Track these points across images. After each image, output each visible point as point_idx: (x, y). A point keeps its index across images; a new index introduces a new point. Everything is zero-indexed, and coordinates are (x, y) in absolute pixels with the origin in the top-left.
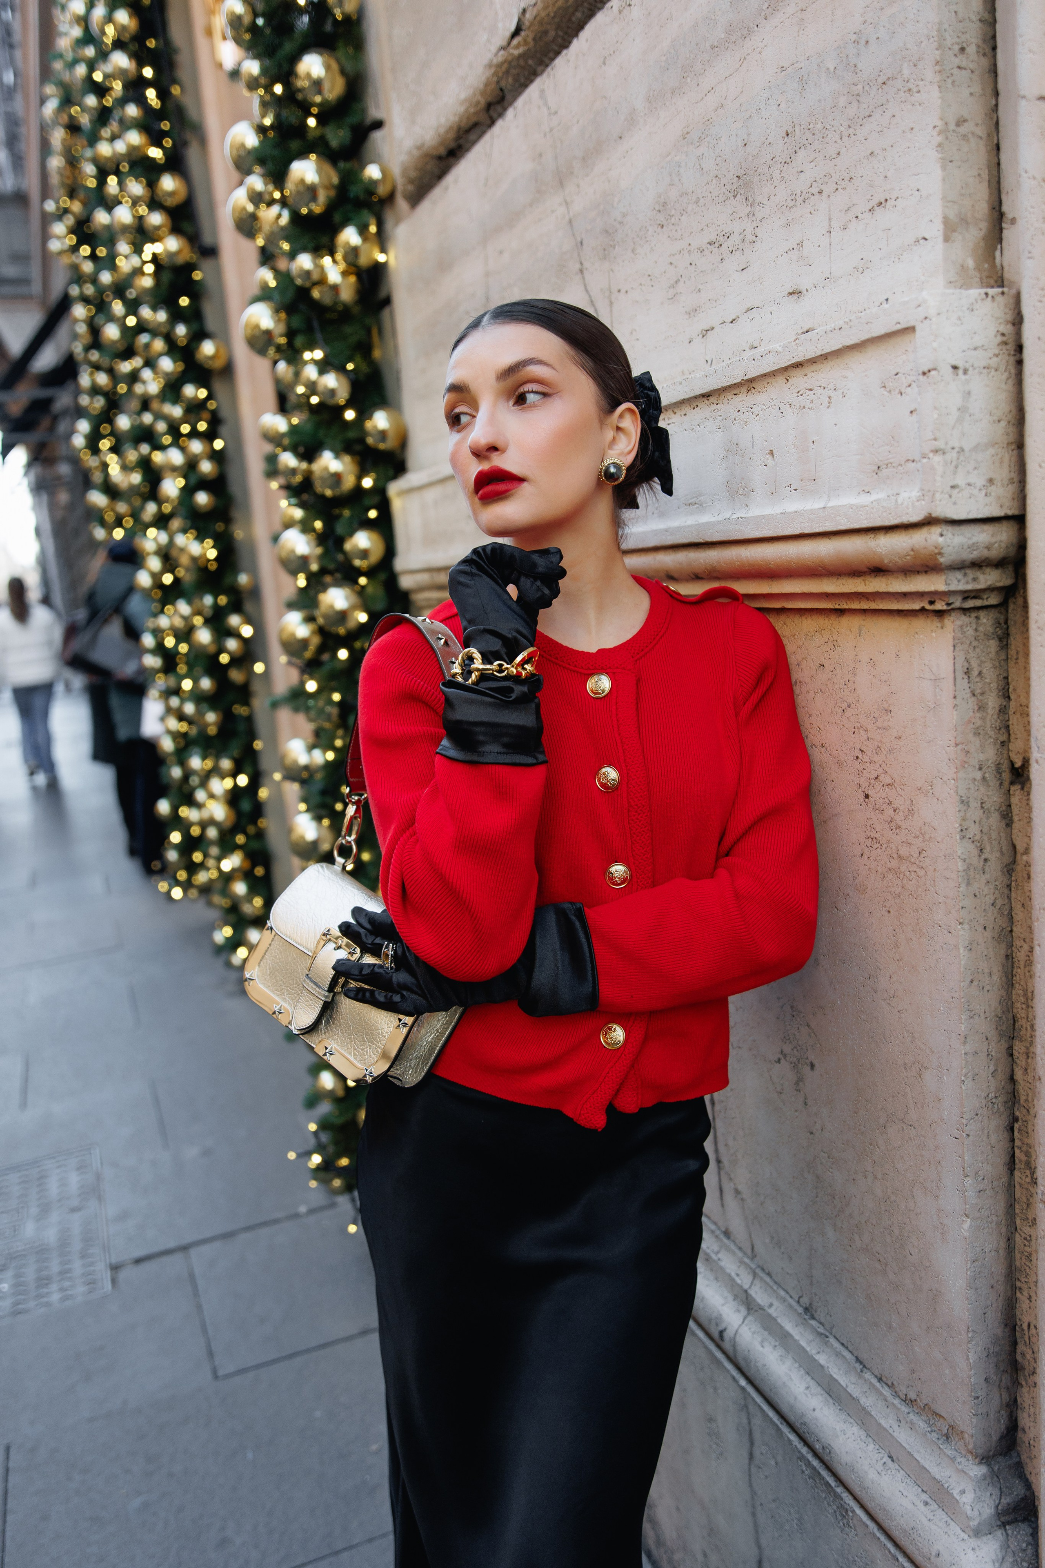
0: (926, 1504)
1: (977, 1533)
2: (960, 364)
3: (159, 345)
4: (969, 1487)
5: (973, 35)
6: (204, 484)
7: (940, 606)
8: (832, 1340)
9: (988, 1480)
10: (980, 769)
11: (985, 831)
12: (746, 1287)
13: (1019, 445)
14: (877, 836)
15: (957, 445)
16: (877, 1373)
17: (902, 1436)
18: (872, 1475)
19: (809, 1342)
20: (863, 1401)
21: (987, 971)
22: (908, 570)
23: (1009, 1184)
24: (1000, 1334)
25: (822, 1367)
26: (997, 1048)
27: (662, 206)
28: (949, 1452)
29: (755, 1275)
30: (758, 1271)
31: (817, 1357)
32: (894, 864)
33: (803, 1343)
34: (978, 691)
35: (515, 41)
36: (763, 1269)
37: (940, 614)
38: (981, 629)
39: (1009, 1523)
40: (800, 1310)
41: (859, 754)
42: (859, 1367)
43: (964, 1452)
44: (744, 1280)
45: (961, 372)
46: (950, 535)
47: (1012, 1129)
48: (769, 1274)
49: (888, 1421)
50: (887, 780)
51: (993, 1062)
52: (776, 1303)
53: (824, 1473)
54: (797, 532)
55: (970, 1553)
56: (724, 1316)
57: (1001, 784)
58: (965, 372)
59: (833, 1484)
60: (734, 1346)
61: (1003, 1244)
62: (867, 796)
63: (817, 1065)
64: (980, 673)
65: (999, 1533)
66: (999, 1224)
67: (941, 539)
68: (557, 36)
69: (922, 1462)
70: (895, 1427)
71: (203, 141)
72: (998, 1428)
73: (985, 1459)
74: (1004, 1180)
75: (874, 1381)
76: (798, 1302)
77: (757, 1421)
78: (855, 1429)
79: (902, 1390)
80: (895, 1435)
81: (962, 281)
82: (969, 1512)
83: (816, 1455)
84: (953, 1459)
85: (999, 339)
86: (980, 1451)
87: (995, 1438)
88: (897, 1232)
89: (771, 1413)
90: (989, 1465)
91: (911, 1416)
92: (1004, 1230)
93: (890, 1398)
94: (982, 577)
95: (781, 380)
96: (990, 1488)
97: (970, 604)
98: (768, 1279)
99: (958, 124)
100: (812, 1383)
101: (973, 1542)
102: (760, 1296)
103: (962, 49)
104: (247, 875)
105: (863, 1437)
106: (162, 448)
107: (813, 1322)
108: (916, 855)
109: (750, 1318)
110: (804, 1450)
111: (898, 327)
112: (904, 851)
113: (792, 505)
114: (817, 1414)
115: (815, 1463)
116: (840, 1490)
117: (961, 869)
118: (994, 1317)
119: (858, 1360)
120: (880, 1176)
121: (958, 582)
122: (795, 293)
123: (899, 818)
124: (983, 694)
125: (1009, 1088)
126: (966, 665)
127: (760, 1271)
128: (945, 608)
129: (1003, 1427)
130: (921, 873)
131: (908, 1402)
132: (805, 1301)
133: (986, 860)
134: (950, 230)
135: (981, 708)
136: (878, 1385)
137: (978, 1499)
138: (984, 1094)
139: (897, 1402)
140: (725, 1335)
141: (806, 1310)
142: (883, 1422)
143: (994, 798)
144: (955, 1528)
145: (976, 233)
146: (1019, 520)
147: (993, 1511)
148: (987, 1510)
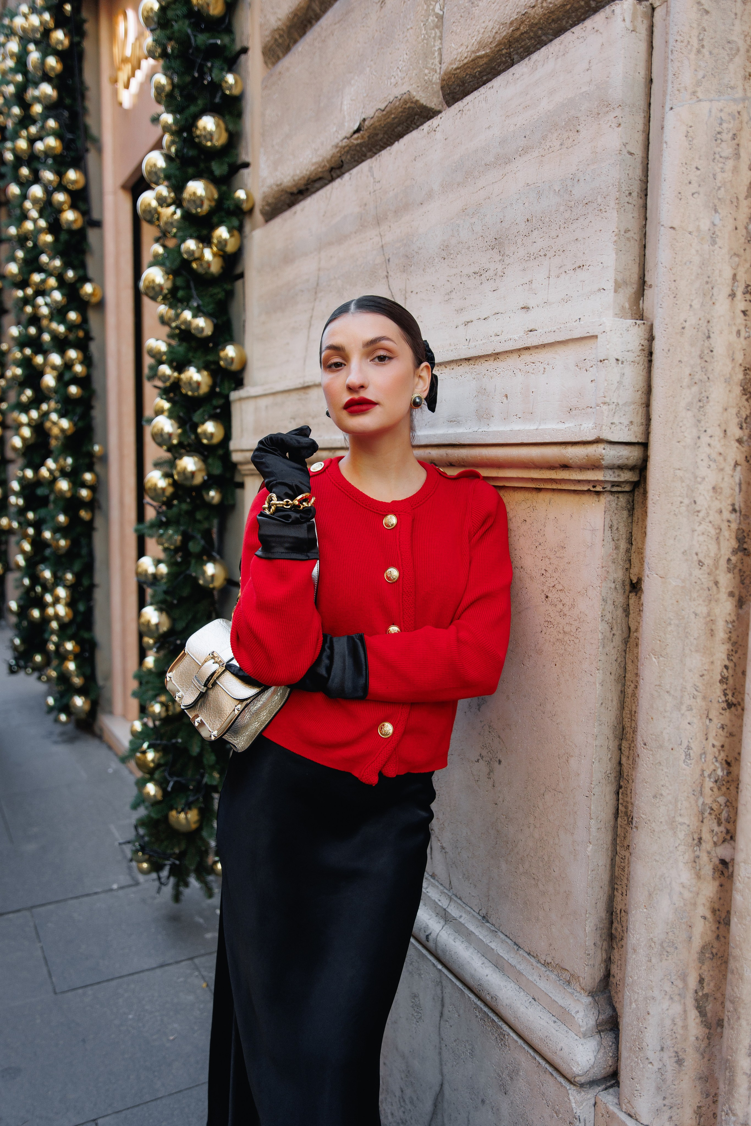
0: (555, 1022)
1: (585, 1036)
2: (620, 358)
3: (52, 282)
4: (580, 1008)
5: (636, 188)
6: (76, 380)
7: (599, 489)
8: (500, 934)
9: (592, 1005)
10: (614, 582)
11: (614, 617)
12: (445, 907)
13: (648, 405)
14: (551, 620)
15: (615, 401)
16: (527, 950)
17: (542, 984)
18: (522, 1009)
19: (485, 937)
20: (518, 967)
21: (610, 698)
22: (582, 468)
23: (614, 826)
24: (604, 917)
25: (493, 949)
26: (613, 744)
27: (446, 247)
28: (570, 990)
29: (451, 899)
30: (453, 897)
31: (490, 944)
32: (561, 636)
33: (481, 937)
34: (615, 538)
35: (356, 136)
36: (456, 896)
37: (598, 493)
38: (619, 504)
39: (603, 1031)
40: (480, 918)
41: (543, 572)
42: (516, 947)
43: (578, 990)
44: (444, 903)
45: (620, 362)
46: (608, 449)
47: (618, 793)
48: (460, 899)
49: (533, 977)
50: (560, 587)
51: (610, 753)
52: (464, 915)
53: (491, 1015)
54: (519, 442)
55: (580, 1047)
56: (430, 926)
57: (624, 592)
58: (622, 363)
59: (496, 1020)
60: (436, 943)
61: (609, 862)
62: (547, 597)
63: (503, 761)
64: (617, 528)
65: (597, 1037)
66: (607, 849)
67: (604, 451)
68: (384, 137)
69: (553, 998)
70: (538, 980)
71: (100, 151)
72: (599, 974)
73: (592, 994)
74: (612, 823)
75: (525, 955)
76: (479, 913)
77: (448, 990)
78: (512, 984)
79: (543, 958)
80: (538, 984)
81: (621, 314)
82: (581, 1023)
83: (486, 1004)
84: (572, 994)
85: (641, 347)
86: (588, 988)
87: (597, 980)
88: (546, 859)
89: (458, 983)
90: (593, 996)
91: (548, 972)
92: (610, 853)
93: (535, 963)
94: (622, 475)
95: (515, 356)
96: (593, 1010)
97: (615, 489)
98: (459, 901)
99: (625, 232)
100: (486, 961)
101: (583, 1041)
102: (454, 911)
103: (630, 194)
104: (77, 657)
105: (517, 988)
106: (45, 353)
107: (488, 924)
108: (574, 631)
109: (446, 926)
110: (479, 1003)
111: (588, 335)
112: (567, 629)
113: (517, 426)
114: (489, 977)
115: (486, 1009)
116: (500, 1023)
117: (600, 638)
118: (602, 906)
119: (515, 944)
120: (538, 825)
121: (610, 476)
122: (526, 308)
123: (566, 610)
124: (618, 540)
125: (618, 769)
126: (611, 523)
127: (455, 897)
128: (602, 490)
129: (602, 974)
130: (577, 641)
131: (546, 964)
132: (483, 912)
133: (614, 635)
134: (618, 286)
135: (617, 548)
136: (528, 957)
137: (586, 1016)
138: (604, 771)
139: (539, 965)
140: (430, 937)
141: (484, 917)
142: (530, 978)
143: (620, 599)
144: (571, 1034)
145: (630, 290)
146: (645, 445)
147: (594, 1023)
148: (591, 1022)
